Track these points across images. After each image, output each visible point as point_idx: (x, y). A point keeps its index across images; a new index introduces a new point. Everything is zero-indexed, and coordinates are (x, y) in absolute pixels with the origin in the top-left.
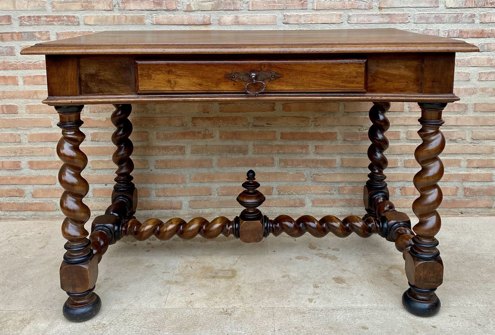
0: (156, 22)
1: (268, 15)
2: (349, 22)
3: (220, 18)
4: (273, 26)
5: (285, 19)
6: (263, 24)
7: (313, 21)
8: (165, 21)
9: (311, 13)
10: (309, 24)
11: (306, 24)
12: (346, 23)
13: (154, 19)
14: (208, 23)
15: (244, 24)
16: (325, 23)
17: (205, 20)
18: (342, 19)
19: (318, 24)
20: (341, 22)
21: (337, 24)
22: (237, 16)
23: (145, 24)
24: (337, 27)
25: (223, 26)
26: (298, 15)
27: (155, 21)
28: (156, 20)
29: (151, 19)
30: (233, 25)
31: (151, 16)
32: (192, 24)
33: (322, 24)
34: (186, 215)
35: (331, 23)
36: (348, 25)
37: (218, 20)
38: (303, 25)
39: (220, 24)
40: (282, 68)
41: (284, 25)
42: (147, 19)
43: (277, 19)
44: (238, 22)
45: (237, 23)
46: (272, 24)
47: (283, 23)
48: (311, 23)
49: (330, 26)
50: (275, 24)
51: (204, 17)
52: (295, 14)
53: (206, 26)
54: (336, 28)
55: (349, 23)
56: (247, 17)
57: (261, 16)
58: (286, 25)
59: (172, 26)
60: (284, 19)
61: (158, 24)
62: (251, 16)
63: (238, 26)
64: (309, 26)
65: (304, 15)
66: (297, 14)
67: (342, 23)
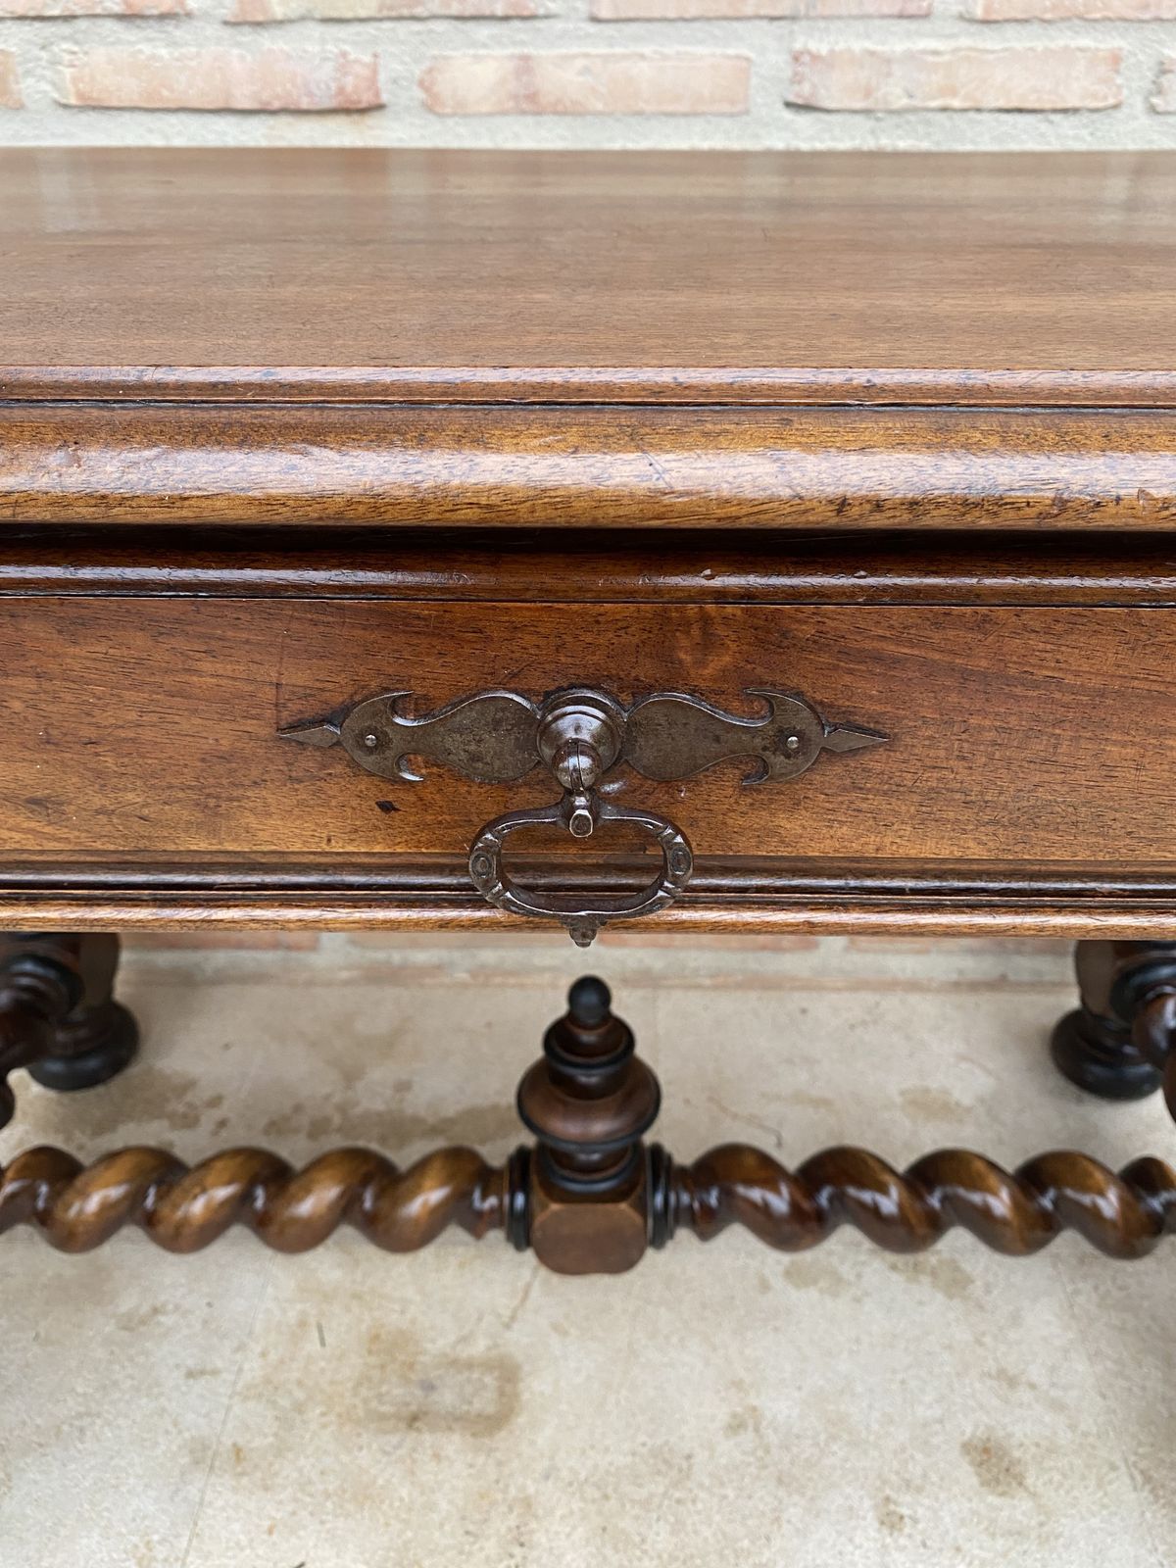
0: (80, 95)
1: (701, 50)
2: (1155, 100)
3: (430, 71)
4: (727, 123)
5: (797, 79)
6: (670, 108)
7: (954, 93)
8: (130, 89)
9: (952, 44)
10: (930, 115)
11: (914, 110)
12: (1139, 105)
13: (68, 72)
14: (366, 99)
15: (563, 110)
16: (1020, 111)
17: (349, 83)
18: (1119, 81)
19: (979, 110)
20: (1111, 101)
21: (1085, 118)
22: (526, 58)
23: (20, 107)
24: (1084, 133)
25: (450, 122)
26: (872, 53)
27: (72, 89)
28: (75, 80)
29: (48, 73)
30: (504, 113)
31: (44, 54)
32: (276, 105)
33: (1004, 117)
34: (341, 969)
35: (1055, 111)
36: (1145, 120)
37: (421, 84)
38: (895, 119)
39: (432, 106)
40: (896, 662)
41: (788, 115)
42: (28, 73)
43: (754, 81)
44: (532, 97)
45: (530, 103)
46: (726, 108)
47: (789, 105)
48: (944, 109)
49: (1044, 127)
50: (738, 111)
51: (344, 63)
52: (858, 46)
53: (356, 117)
54: (1076, 138)
55: (1153, 110)
56: (580, 63)
57: (665, 57)
58: (804, 120)
59: (173, 119)
60: (792, 82)
61: (94, 108)
62: (606, 58)
63: (530, 120)
64: (928, 123)
65: (911, 57)
66: (869, 45)
67: (1116, 107)
